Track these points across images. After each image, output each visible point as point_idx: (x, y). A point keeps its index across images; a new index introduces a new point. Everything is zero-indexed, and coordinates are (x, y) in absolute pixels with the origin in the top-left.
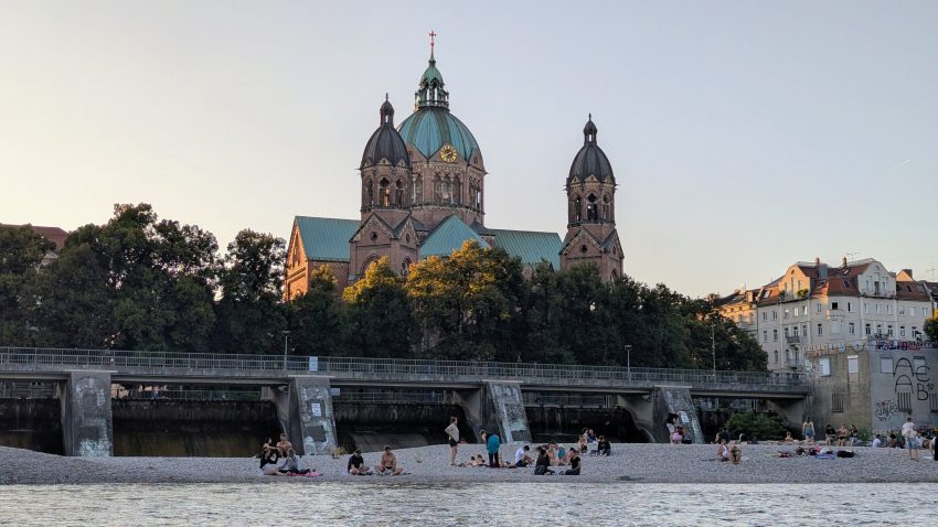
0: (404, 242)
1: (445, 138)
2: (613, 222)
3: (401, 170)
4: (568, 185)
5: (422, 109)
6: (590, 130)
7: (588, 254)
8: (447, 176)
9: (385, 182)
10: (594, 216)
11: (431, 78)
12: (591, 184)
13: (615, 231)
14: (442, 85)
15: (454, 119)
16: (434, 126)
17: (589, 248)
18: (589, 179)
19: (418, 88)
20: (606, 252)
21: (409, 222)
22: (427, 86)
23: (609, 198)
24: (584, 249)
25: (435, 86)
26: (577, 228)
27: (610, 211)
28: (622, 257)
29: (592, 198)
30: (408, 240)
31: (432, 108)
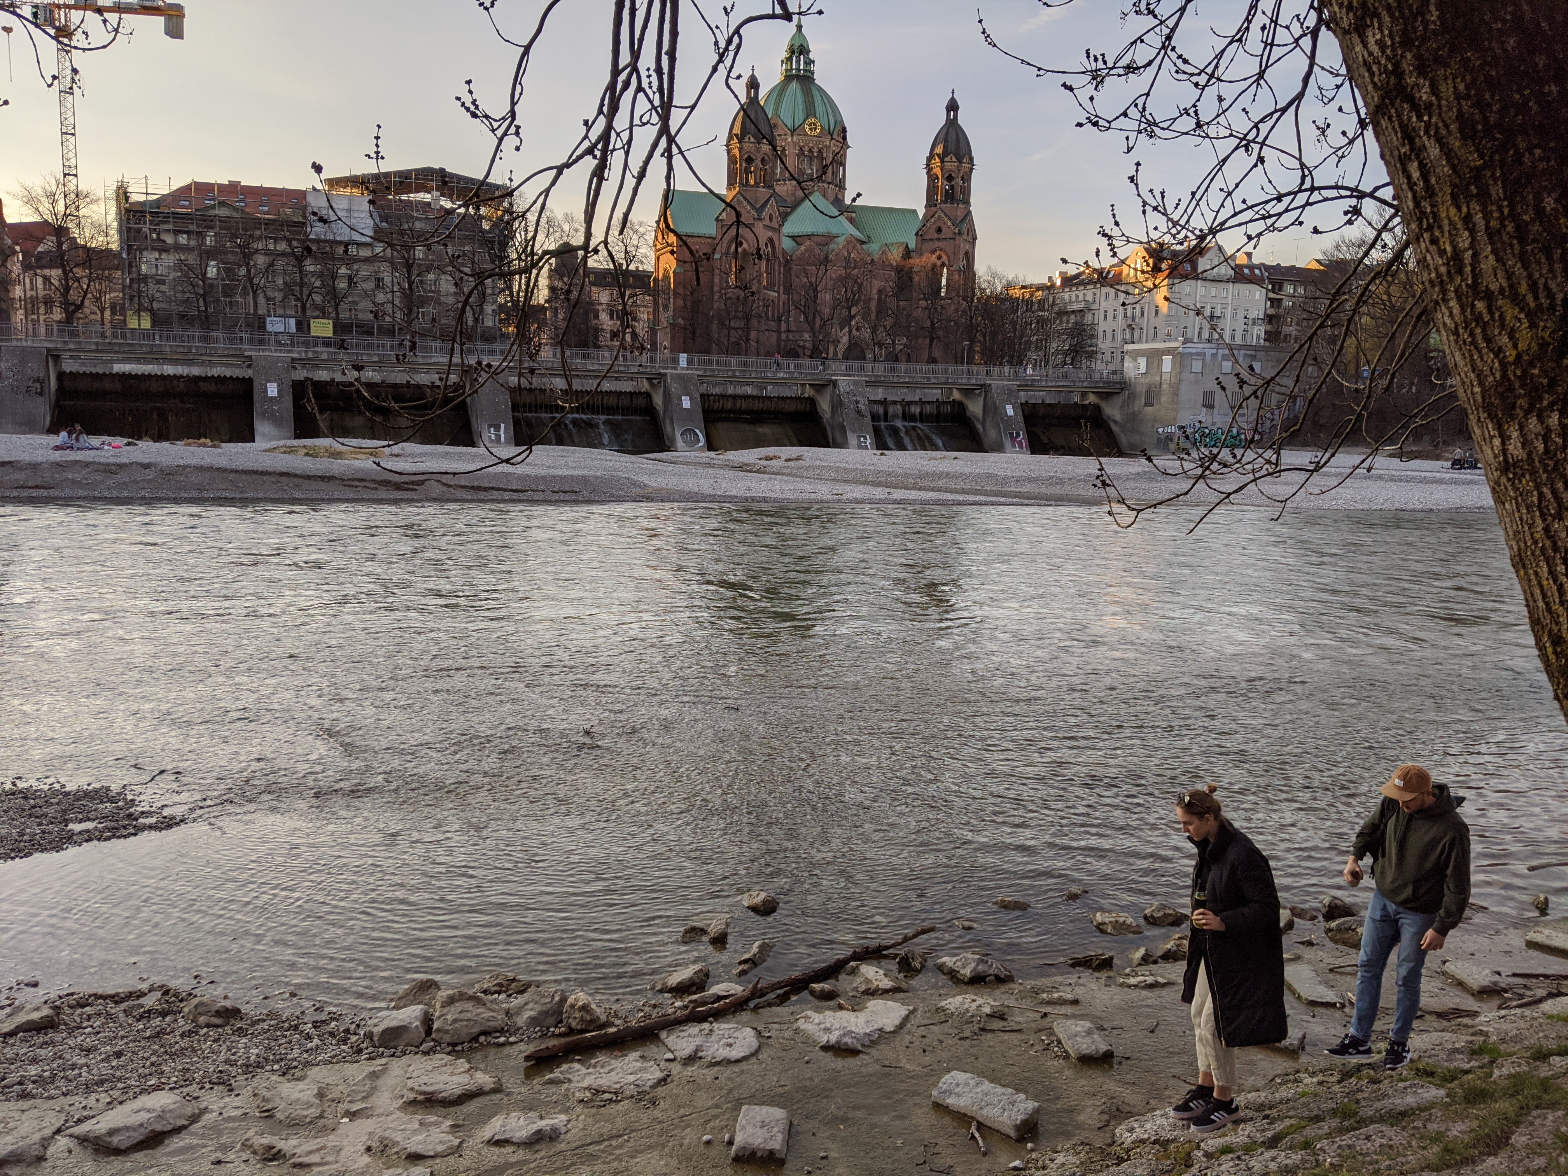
0: (767, 222)
1: (810, 111)
2: (967, 202)
3: (766, 148)
4: (928, 165)
5: (789, 78)
6: (953, 106)
7: (942, 236)
8: (810, 151)
9: (749, 160)
10: (950, 197)
11: (797, 45)
12: (951, 164)
13: (969, 212)
14: (808, 51)
15: (820, 89)
16: (800, 97)
17: (944, 229)
18: (947, 159)
19: (784, 55)
20: (960, 233)
21: (772, 200)
22: (793, 52)
23: (967, 178)
24: (939, 230)
25: (801, 53)
26: (933, 209)
27: (966, 192)
28: (975, 238)
29: (950, 178)
30: (771, 219)
31: (798, 77)
